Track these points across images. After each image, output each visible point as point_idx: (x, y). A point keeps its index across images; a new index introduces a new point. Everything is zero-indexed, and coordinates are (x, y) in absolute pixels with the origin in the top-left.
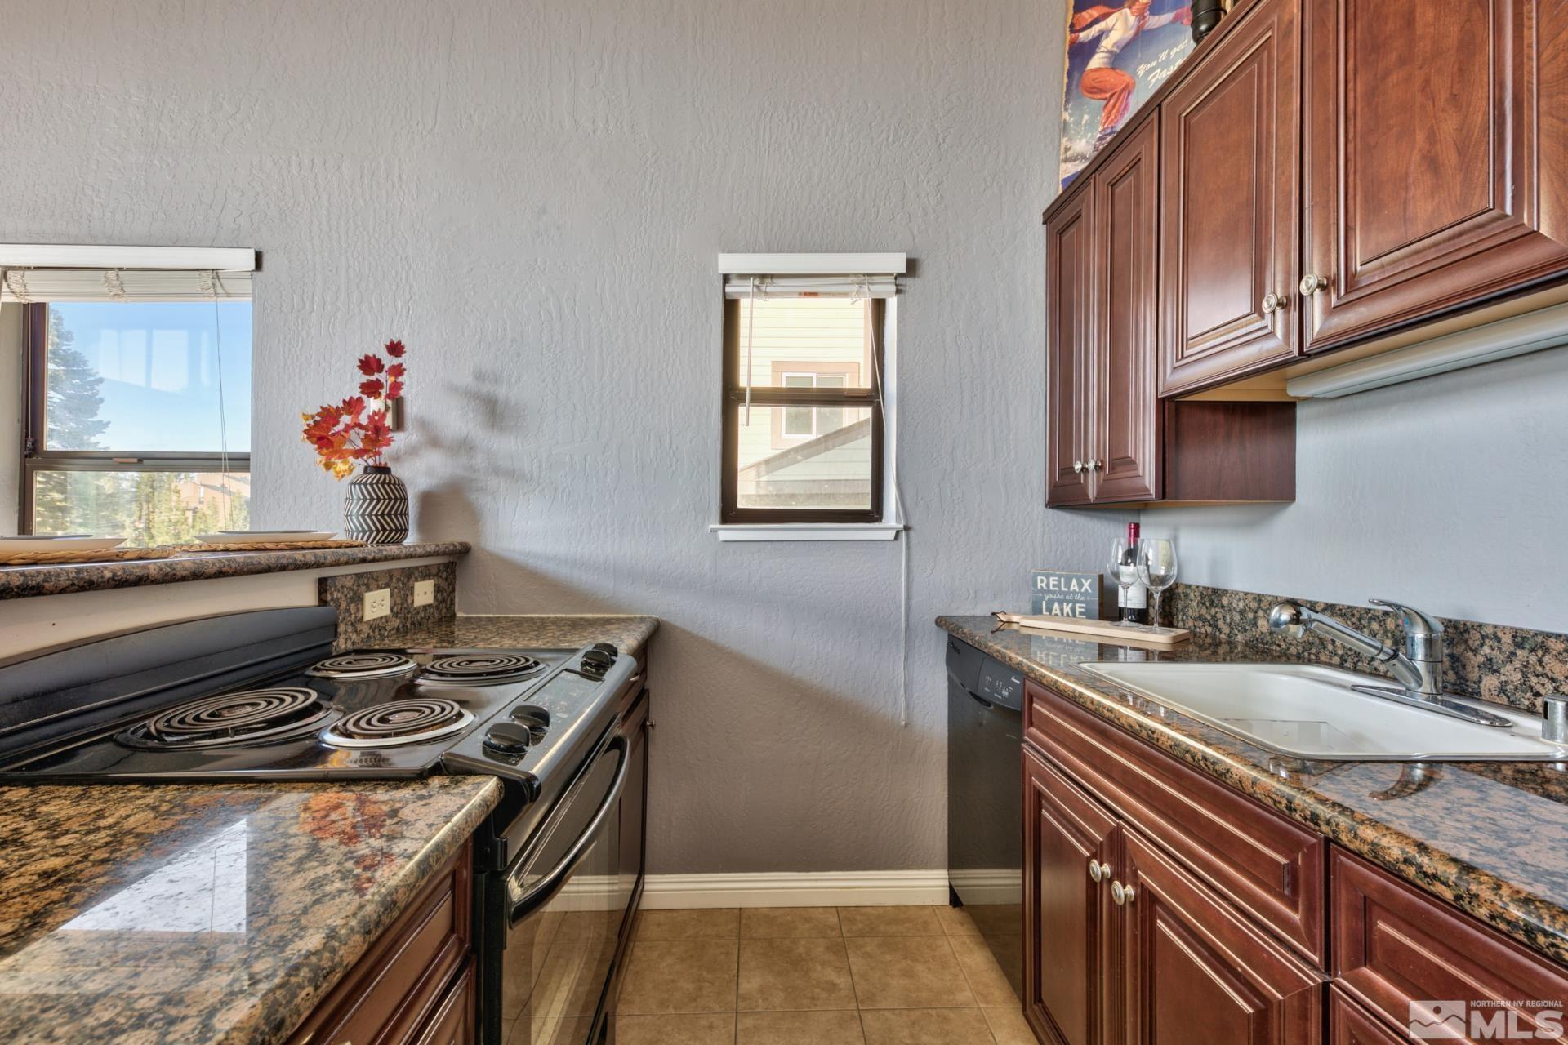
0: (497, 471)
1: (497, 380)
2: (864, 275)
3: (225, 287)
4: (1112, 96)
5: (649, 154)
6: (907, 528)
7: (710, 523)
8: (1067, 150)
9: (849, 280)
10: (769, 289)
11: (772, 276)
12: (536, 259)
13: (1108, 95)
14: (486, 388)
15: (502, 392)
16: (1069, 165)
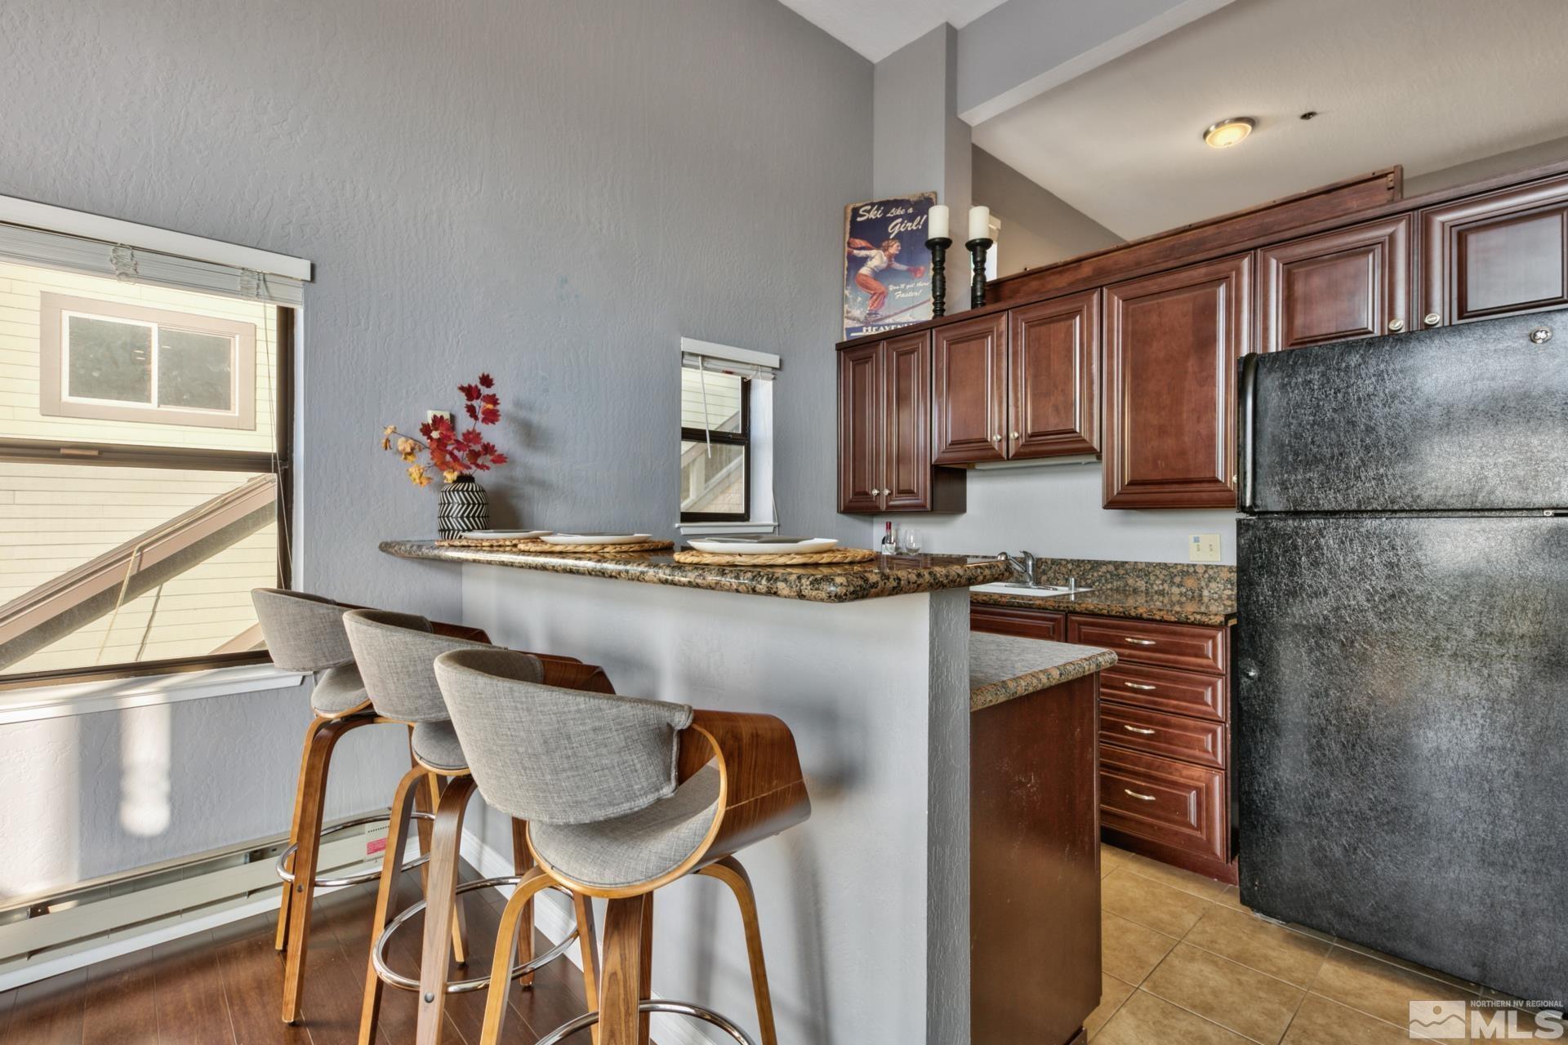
0: (532, 481)
1: (531, 409)
2: (758, 365)
3: (271, 290)
4: (874, 294)
5: (637, 256)
6: (779, 526)
7: (675, 522)
8: (848, 312)
9: (749, 367)
10: (709, 366)
11: (709, 357)
12: (560, 318)
13: (872, 292)
14: (523, 414)
15: (535, 418)
16: (850, 322)
